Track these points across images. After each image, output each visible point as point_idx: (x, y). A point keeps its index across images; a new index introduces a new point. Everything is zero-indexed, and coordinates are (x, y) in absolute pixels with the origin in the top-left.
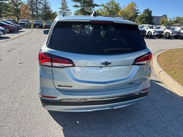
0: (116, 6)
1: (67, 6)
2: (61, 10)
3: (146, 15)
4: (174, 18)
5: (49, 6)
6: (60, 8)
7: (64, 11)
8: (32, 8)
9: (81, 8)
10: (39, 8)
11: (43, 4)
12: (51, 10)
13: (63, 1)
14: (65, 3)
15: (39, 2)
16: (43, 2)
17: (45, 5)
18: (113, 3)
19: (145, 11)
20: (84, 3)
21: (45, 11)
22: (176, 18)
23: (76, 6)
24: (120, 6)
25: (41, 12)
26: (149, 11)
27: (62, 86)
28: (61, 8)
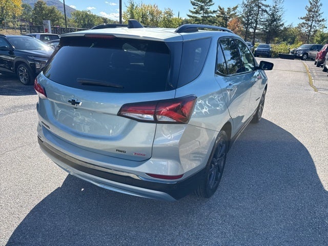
1: (320, 12)
2: (304, 21)
5: (280, 16)
6: (301, 18)
7: (310, 23)
8: (248, 21)
10: (260, 21)
11: (270, 13)
12: (281, 23)
13: (311, 4)
14: (316, 6)
15: (263, 10)
16: (270, 10)
17: (273, 14)
21: (270, 25)
25: (262, 27)
28: (304, 18)
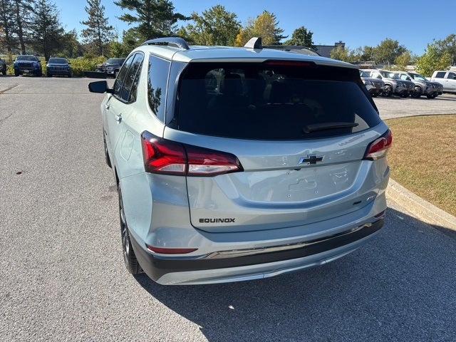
0: (227, 19)
2: (87, 27)
3: (301, 43)
4: (360, 49)
5: (55, 17)
6: (84, 23)
7: (96, 30)
8: (6, 21)
9: (141, 23)
10: (24, 22)
11: (38, 10)
12: (59, 28)
13: (91, 5)
14: (98, 10)
15: (25, 6)
16: (37, 6)
17: (42, 14)
18: (219, 13)
19: (297, 34)
20: (148, 10)
21: (43, 29)
22: (363, 49)
23: (129, 18)
24: (237, 20)
25: (31, 32)
26: (306, 33)
27: (208, 221)
28: (87, 23)
